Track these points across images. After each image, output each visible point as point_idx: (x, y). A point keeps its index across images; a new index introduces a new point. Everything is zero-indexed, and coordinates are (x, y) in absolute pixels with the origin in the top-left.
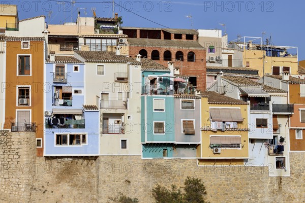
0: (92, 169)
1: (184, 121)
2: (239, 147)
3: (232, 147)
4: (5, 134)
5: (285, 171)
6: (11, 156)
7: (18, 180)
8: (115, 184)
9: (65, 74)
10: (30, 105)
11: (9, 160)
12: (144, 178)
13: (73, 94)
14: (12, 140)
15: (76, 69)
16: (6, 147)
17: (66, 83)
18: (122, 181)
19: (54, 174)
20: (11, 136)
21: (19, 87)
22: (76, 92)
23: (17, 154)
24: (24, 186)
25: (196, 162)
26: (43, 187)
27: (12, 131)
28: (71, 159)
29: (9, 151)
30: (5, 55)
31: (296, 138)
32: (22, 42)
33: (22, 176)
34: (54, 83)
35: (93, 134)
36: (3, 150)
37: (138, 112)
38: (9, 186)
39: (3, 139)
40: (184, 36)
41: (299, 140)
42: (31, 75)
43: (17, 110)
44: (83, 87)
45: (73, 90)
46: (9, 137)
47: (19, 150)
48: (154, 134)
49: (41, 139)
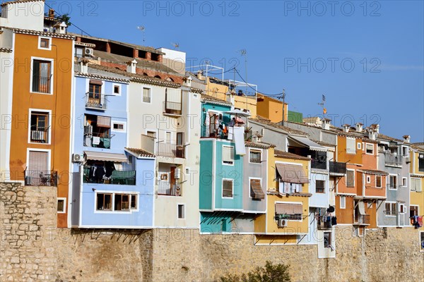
0: (135, 249)
1: (252, 180)
2: (300, 219)
3: (294, 219)
4: (14, 189)
5: (332, 250)
6: (24, 227)
7: (36, 267)
8: (171, 273)
9: (102, 97)
10: (50, 143)
11: (20, 233)
12: (201, 262)
13: (112, 130)
14: (26, 199)
15: (116, 90)
16: (15, 211)
17: (103, 111)
18: (178, 267)
19: (88, 257)
20: (25, 193)
21: (32, 112)
22: (116, 126)
23: (35, 222)
24: (47, 277)
25: (253, 239)
26: (74, 278)
27: (26, 184)
28: (111, 233)
29: (21, 218)
30: (12, 55)
31: (341, 208)
32: (40, 38)
33: (45, 260)
34: (87, 109)
35: (146, 194)
36: (10, 216)
37: (197, 163)
38: (20, 276)
39: (9, 197)
40: (149, 55)
41: (342, 209)
42: (52, 93)
43: (29, 149)
44: (125, 119)
45: (113, 122)
46: (21, 193)
47: (38, 217)
48: (223, 198)
49: (65, 199)
